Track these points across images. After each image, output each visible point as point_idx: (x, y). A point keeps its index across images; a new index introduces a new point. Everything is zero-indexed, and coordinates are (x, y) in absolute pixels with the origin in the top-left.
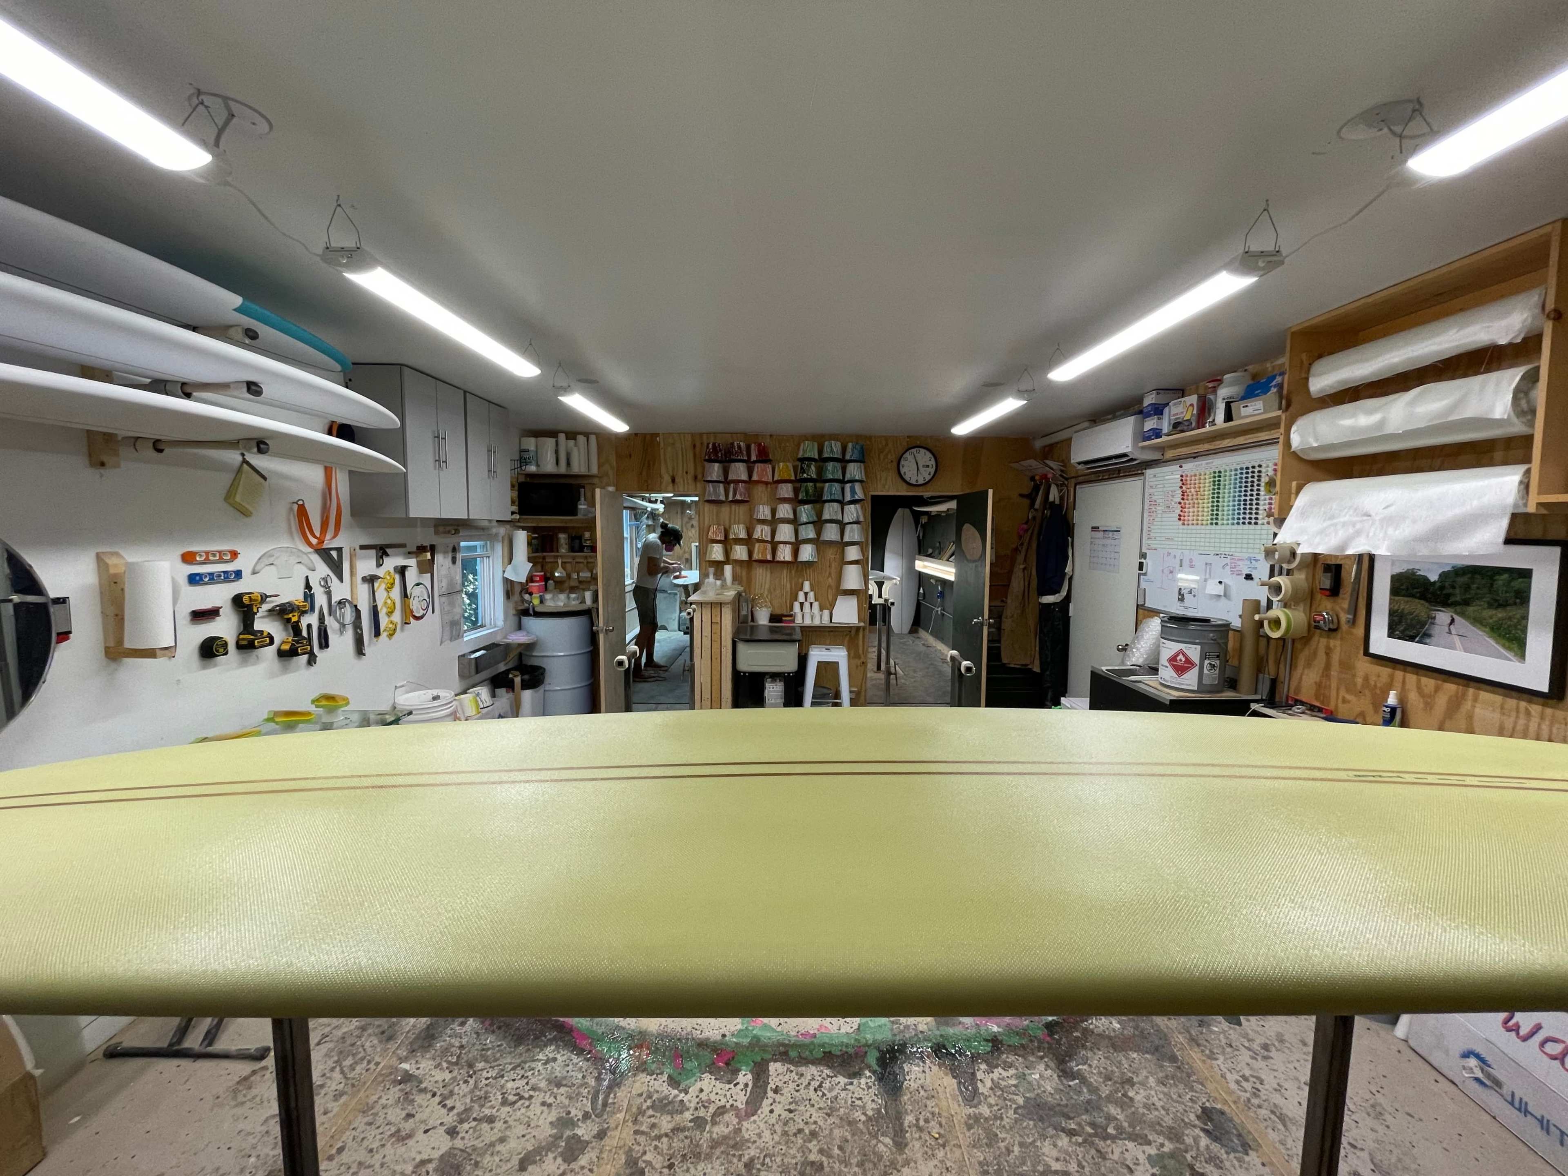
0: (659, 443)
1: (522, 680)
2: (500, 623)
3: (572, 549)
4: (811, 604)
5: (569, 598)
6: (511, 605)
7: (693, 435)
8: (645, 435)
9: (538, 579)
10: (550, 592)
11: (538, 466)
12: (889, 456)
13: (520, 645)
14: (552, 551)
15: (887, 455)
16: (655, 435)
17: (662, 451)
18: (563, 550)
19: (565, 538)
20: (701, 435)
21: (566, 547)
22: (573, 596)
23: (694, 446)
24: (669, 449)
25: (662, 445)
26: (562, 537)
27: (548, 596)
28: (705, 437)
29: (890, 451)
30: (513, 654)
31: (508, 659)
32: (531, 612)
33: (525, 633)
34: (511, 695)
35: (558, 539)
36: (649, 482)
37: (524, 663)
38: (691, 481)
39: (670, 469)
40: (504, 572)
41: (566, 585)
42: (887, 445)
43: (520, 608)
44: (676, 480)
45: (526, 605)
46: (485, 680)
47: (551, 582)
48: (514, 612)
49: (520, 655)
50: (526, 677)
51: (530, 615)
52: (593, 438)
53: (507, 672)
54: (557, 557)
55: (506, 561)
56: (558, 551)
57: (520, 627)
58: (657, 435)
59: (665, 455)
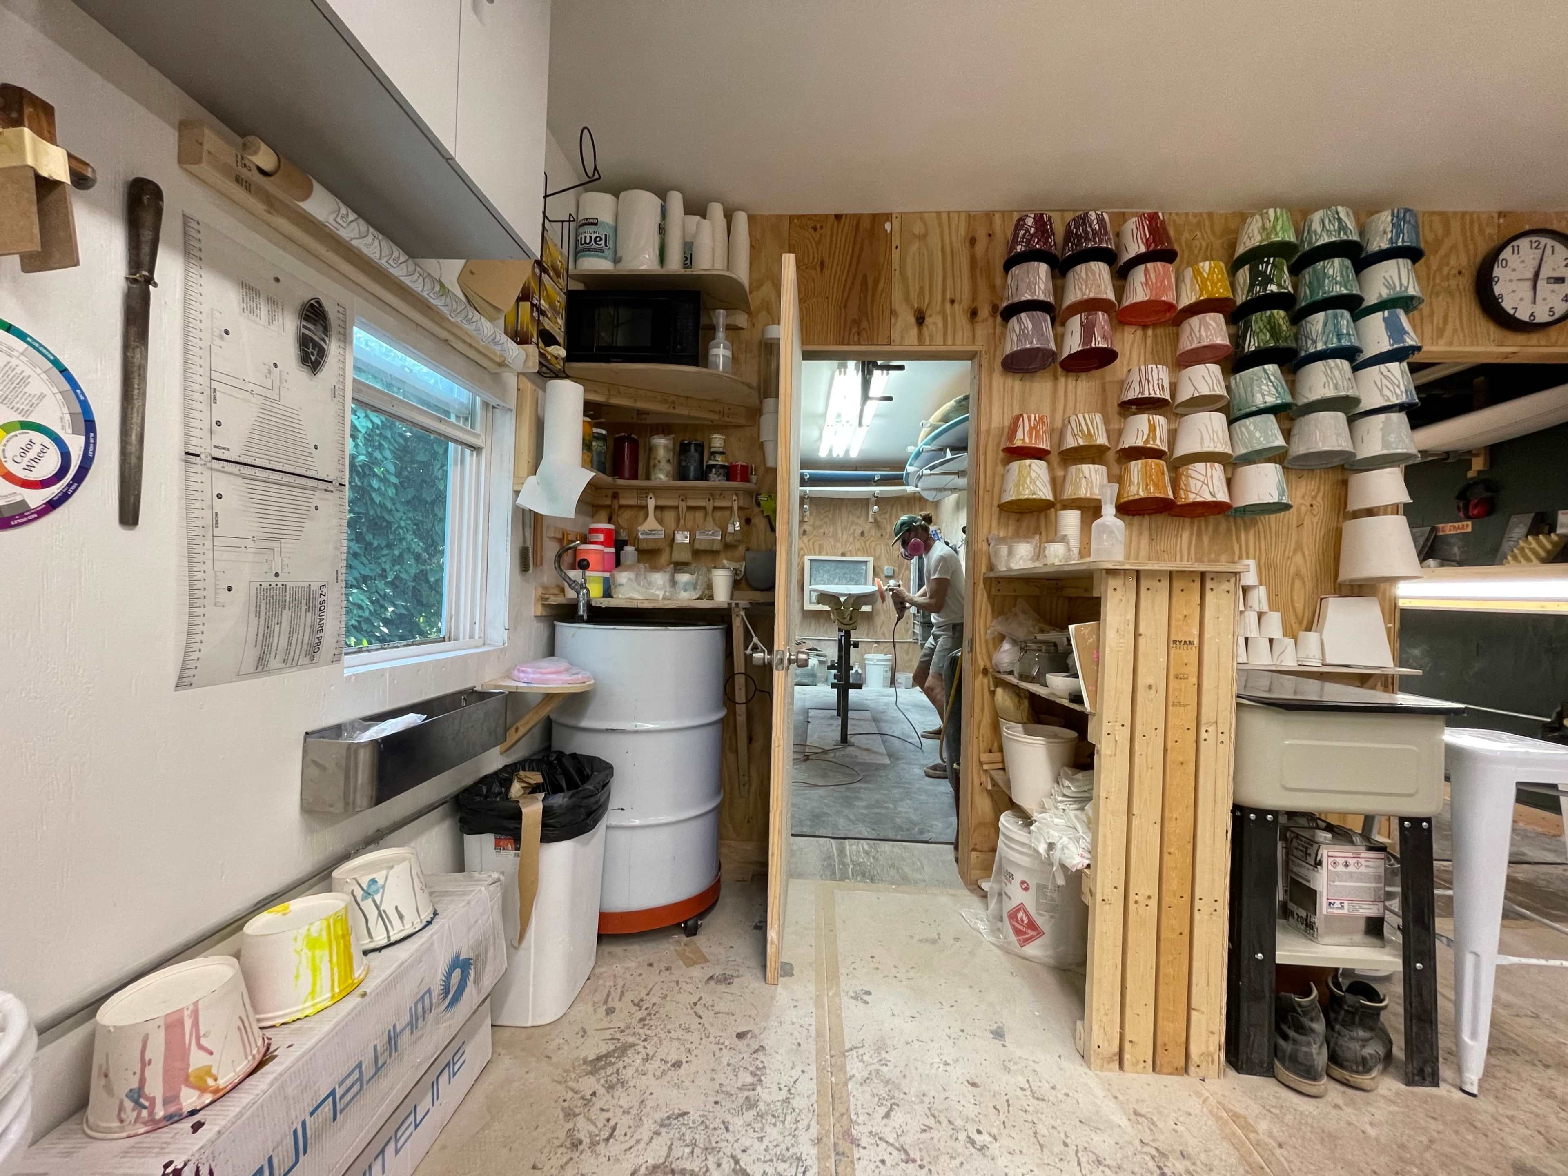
0: (889, 237)
1: (547, 812)
2: (499, 635)
3: (682, 474)
4: (1260, 615)
5: (673, 583)
6: (533, 592)
7: (970, 217)
8: (858, 218)
9: (601, 537)
10: (629, 568)
11: (616, 260)
12: (1453, 262)
13: (549, 697)
14: (635, 476)
15: (1447, 256)
16: (878, 219)
17: (896, 254)
18: (661, 476)
19: (666, 447)
20: (989, 216)
21: (668, 468)
22: (684, 578)
23: (973, 241)
24: (914, 247)
25: (896, 241)
26: (662, 444)
27: (623, 577)
28: (997, 219)
29: (1454, 248)
30: (529, 722)
31: (512, 736)
32: (581, 611)
33: (563, 665)
34: (508, 858)
35: (651, 449)
36: (865, 324)
37: (556, 746)
38: (962, 320)
39: (914, 295)
40: (517, 493)
41: (664, 558)
42: (1447, 232)
43: (554, 600)
44: (928, 321)
45: (571, 594)
46: (431, 808)
47: (629, 549)
48: (539, 610)
49: (548, 726)
50: (559, 800)
51: (580, 620)
52: (741, 219)
53: (505, 777)
54: (645, 492)
55: (525, 465)
56: (648, 477)
57: (551, 650)
58: (888, 217)
59: (903, 260)
